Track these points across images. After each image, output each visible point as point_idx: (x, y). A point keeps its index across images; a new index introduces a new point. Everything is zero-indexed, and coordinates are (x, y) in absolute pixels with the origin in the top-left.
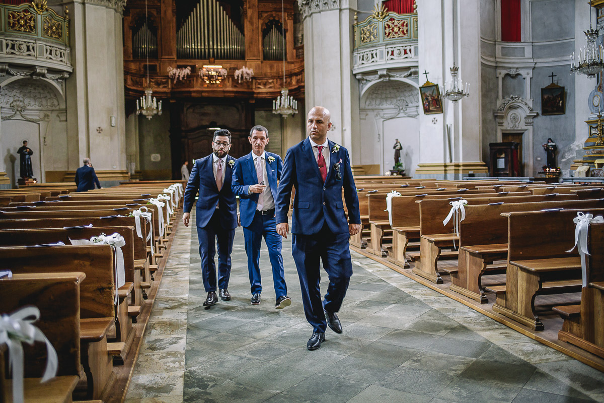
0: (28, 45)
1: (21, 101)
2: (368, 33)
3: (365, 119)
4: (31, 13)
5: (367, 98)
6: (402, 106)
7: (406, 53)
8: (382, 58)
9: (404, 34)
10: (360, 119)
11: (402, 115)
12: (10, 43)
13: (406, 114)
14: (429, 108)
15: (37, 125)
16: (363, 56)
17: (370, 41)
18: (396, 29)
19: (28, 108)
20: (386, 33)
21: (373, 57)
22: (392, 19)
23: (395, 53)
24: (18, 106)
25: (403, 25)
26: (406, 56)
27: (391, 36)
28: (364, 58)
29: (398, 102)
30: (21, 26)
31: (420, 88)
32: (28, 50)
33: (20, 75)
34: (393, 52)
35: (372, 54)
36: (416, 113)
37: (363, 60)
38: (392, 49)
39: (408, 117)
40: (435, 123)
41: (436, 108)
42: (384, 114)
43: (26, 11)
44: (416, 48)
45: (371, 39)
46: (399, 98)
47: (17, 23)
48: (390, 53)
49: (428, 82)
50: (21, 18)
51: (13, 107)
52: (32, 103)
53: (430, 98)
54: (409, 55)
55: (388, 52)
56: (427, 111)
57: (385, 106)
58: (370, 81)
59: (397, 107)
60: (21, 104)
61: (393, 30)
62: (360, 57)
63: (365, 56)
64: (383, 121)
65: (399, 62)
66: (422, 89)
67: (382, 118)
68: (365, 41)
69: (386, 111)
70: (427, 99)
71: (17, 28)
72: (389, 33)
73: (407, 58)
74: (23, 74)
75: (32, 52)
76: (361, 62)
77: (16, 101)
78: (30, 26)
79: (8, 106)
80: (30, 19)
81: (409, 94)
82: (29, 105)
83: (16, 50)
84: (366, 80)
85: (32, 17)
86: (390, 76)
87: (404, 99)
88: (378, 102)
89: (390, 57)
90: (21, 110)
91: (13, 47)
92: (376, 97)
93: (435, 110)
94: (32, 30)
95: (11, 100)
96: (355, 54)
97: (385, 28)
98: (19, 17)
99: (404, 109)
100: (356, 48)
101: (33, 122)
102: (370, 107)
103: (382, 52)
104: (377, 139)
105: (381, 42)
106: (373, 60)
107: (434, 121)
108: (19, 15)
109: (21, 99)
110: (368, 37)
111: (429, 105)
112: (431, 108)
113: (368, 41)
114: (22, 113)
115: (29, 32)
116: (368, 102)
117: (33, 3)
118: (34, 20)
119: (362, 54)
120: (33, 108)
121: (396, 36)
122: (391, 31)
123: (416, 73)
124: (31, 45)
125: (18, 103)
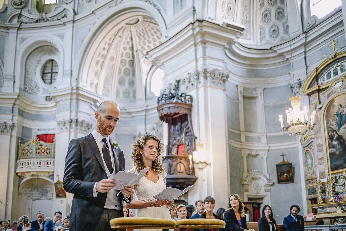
2: (26, 151)
3: (21, 199)
5: (23, 187)
6: (44, 193)
7: (48, 164)
8: (34, 165)
9: (48, 154)
10: (18, 199)
11: (44, 198)
13: (46, 197)
14: (59, 194)
16: (23, 163)
17: (28, 155)
18: (43, 151)
20: (37, 152)
21: (28, 164)
22: (41, 145)
23: (41, 163)
25: (47, 149)
26: (48, 165)
27: (40, 154)
28: (23, 165)
29: (42, 190)
31: (55, 183)
34: (40, 163)
35: (28, 163)
36: (52, 197)
37: (22, 165)
38: (40, 161)
39: (47, 199)
40: (62, 203)
41: (63, 195)
42: (33, 197)
44: (54, 162)
45: (28, 154)
46: (42, 188)
48: (39, 163)
49: (59, 181)
53: (60, 189)
54: (49, 165)
55: (37, 163)
56: (58, 196)
57: (34, 192)
58: (26, 177)
59: (41, 193)
61: (41, 151)
62: (21, 164)
63: (24, 164)
64: (32, 201)
65: (43, 168)
66: (56, 184)
67: (32, 199)
68: (24, 155)
69: (34, 195)
70: (58, 190)
72: (39, 152)
73: (48, 167)
76: (21, 166)
81: (49, 186)
84: (24, 177)
86: (38, 176)
87: (45, 189)
88: (30, 190)
89: (38, 165)
92: (29, 187)
93: (62, 196)
96: (18, 161)
97: (37, 149)
99: (45, 195)
100: (19, 158)
102: (25, 192)
103: (34, 162)
104: (27, 211)
105: (34, 156)
106: (28, 166)
107: (62, 202)
110: (27, 153)
111: (59, 193)
112: (60, 195)
113: (27, 155)
116: (23, 190)
119: (22, 162)
121: (43, 154)
122: (40, 151)
123: (53, 175)
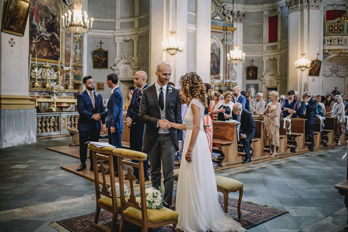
0: (339, 39)
1: (336, 67)
4: (341, 23)
12: (329, 39)
15: (344, 79)
19: (340, 70)
24: (334, 70)
30: (336, 30)
32: (339, 41)
33: (334, 54)
43: (339, 22)
47: (333, 29)
50: (336, 26)
51: (332, 70)
52: (342, 68)
60: (336, 69)
71: (333, 31)
74: (336, 54)
75: (341, 43)
77: (333, 67)
78: (340, 29)
79: (329, 70)
80: (340, 26)
82: (341, 69)
83: (332, 42)
85: (341, 25)
90: (336, 72)
91: (331, 41)
94: (341, 31)
95: (331, 67)
98: (335, 26)
101: (342, 77)
108: (335, 25)
109: (336, 66)
114: (337, 73)
115: (340, 32)
117: (342, 17)
118: (343, 26)
120: (343, 70)
124: (340, 39)
125: (335, 68)
